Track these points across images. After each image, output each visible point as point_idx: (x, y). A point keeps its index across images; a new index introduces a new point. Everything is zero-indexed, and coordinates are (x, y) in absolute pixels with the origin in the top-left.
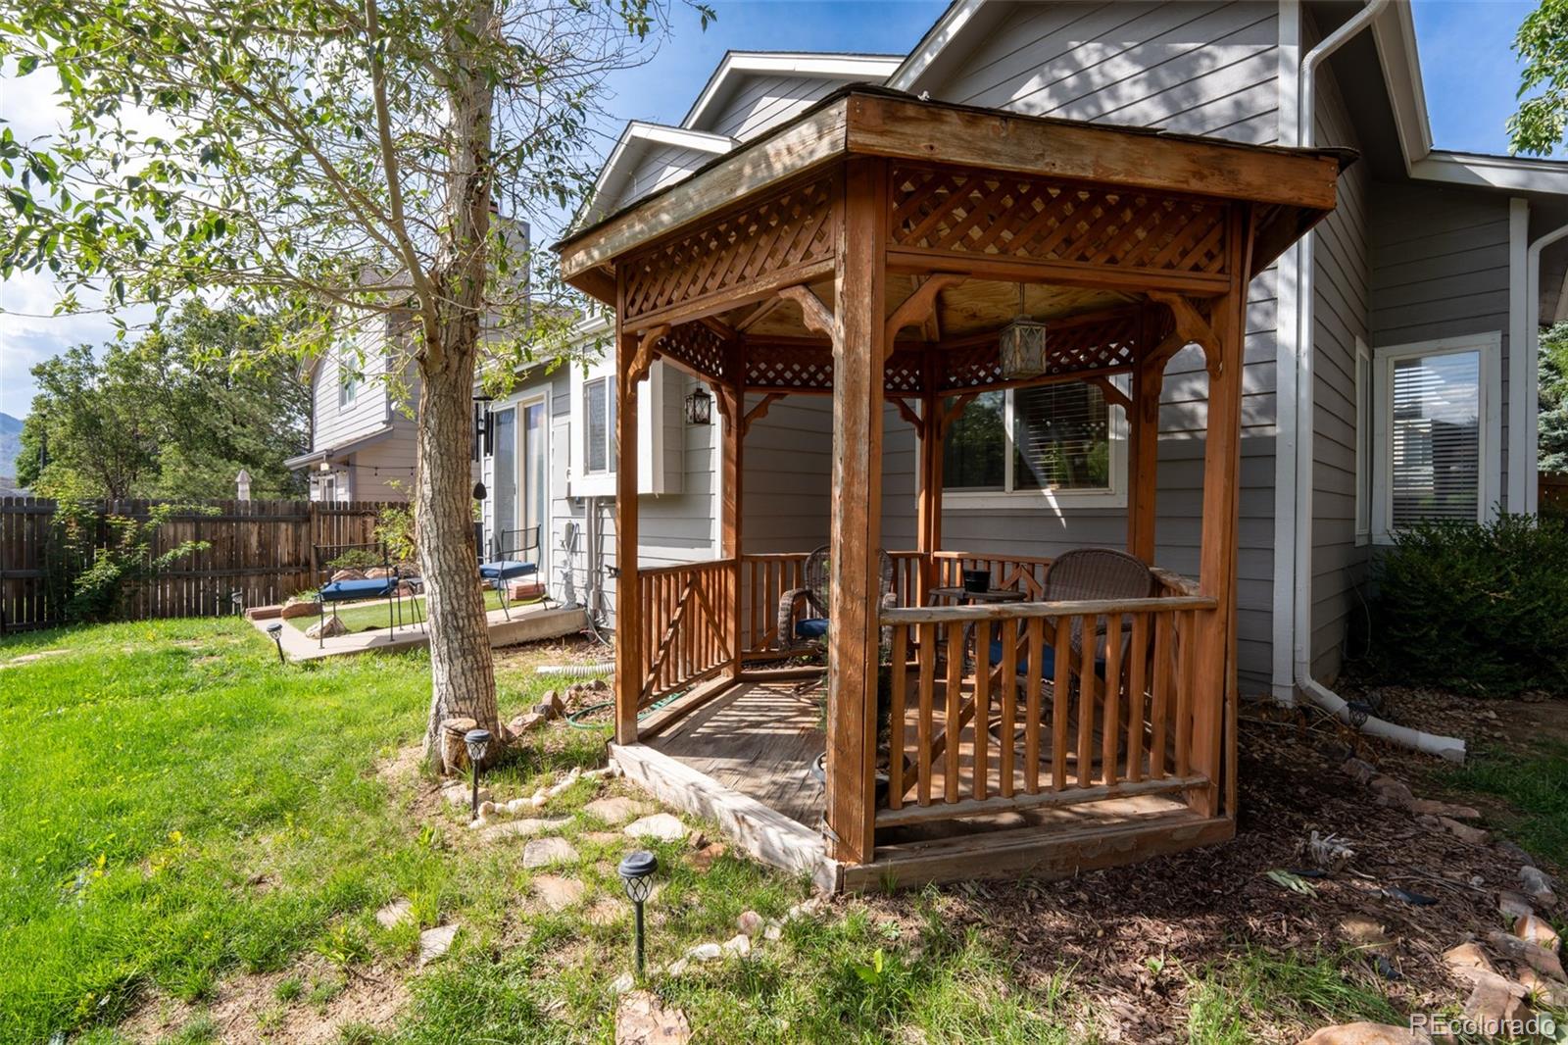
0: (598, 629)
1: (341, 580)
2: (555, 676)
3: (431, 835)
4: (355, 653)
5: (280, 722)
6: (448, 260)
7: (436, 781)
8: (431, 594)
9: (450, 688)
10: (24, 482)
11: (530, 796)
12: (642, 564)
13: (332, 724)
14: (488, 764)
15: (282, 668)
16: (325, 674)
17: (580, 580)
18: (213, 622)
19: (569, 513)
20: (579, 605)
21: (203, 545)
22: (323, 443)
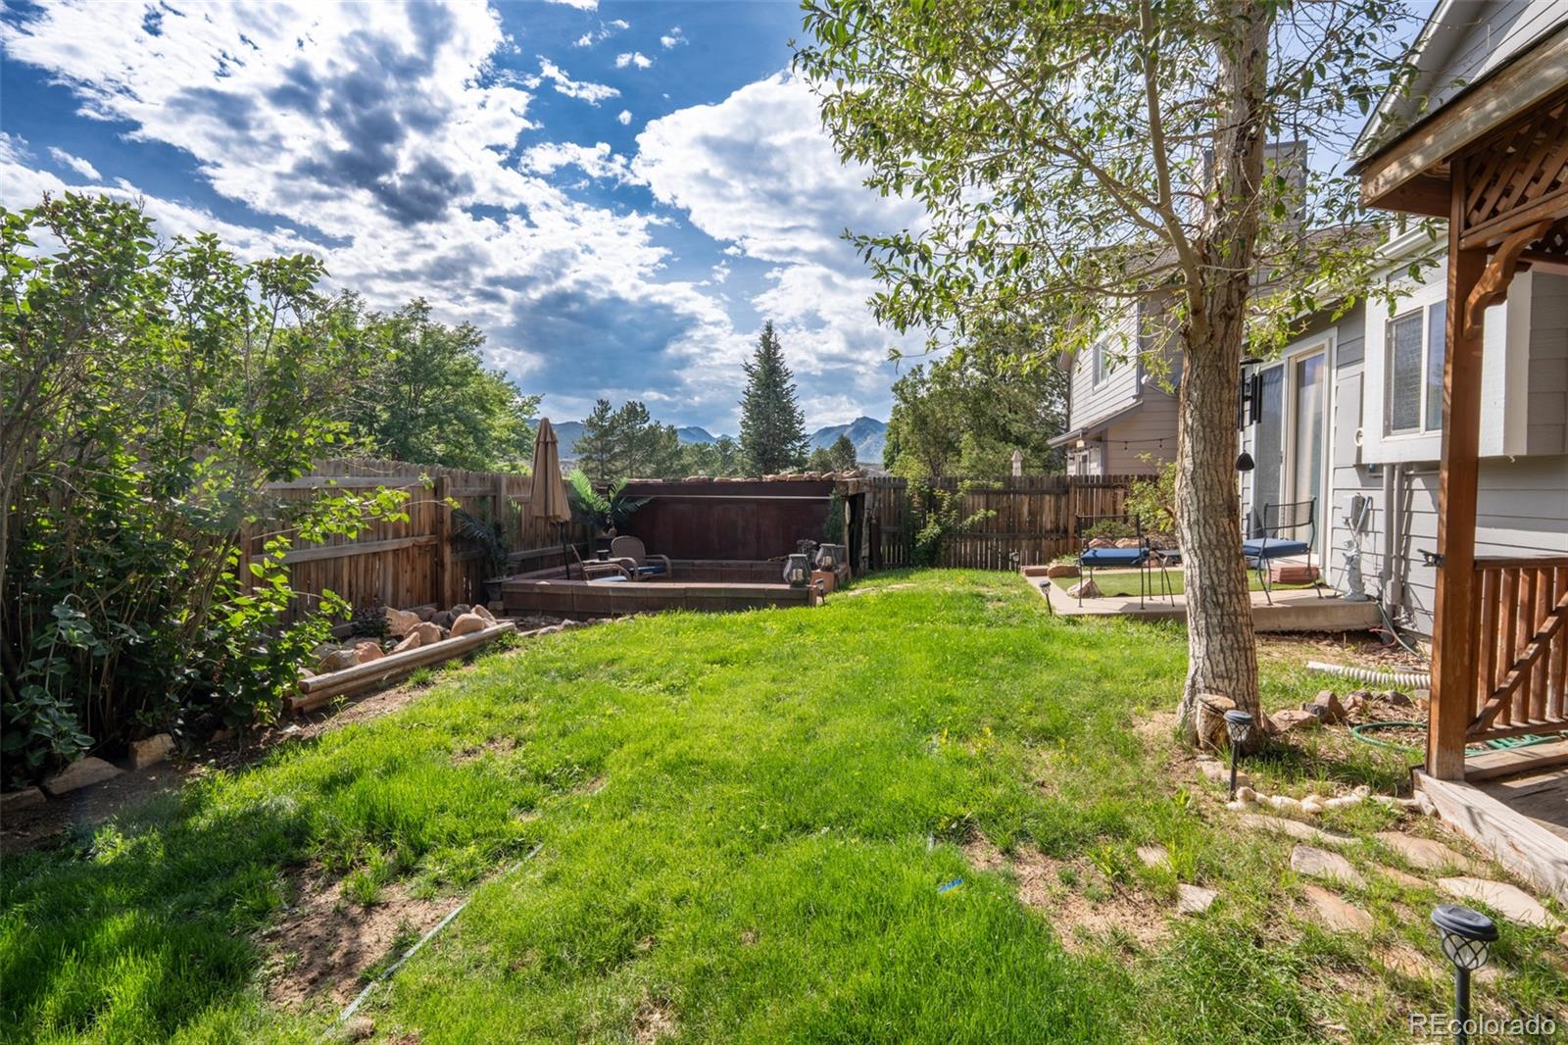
0: (1398, 630)
1: (1096, 547)
2: (1333, 677)
3: (1187, 799)
4: (1109, 616)
5: (1052, 664)
6: (1214, 225)
7: (1190, 751)
8: (1189, 566)
9: (1207, 663)
10: (887, 466)
11: (1299, 798)
12: (1480, 551)
13: (1092, 673)
14: (1248, 750)
15: (1051, 619)
16: (1084, 630)
17: (1370, 567)
18: (999, 574)
19: (1358, 485)
20: (1369, 597)
21: (992, 513)
22: (1077, 423)
